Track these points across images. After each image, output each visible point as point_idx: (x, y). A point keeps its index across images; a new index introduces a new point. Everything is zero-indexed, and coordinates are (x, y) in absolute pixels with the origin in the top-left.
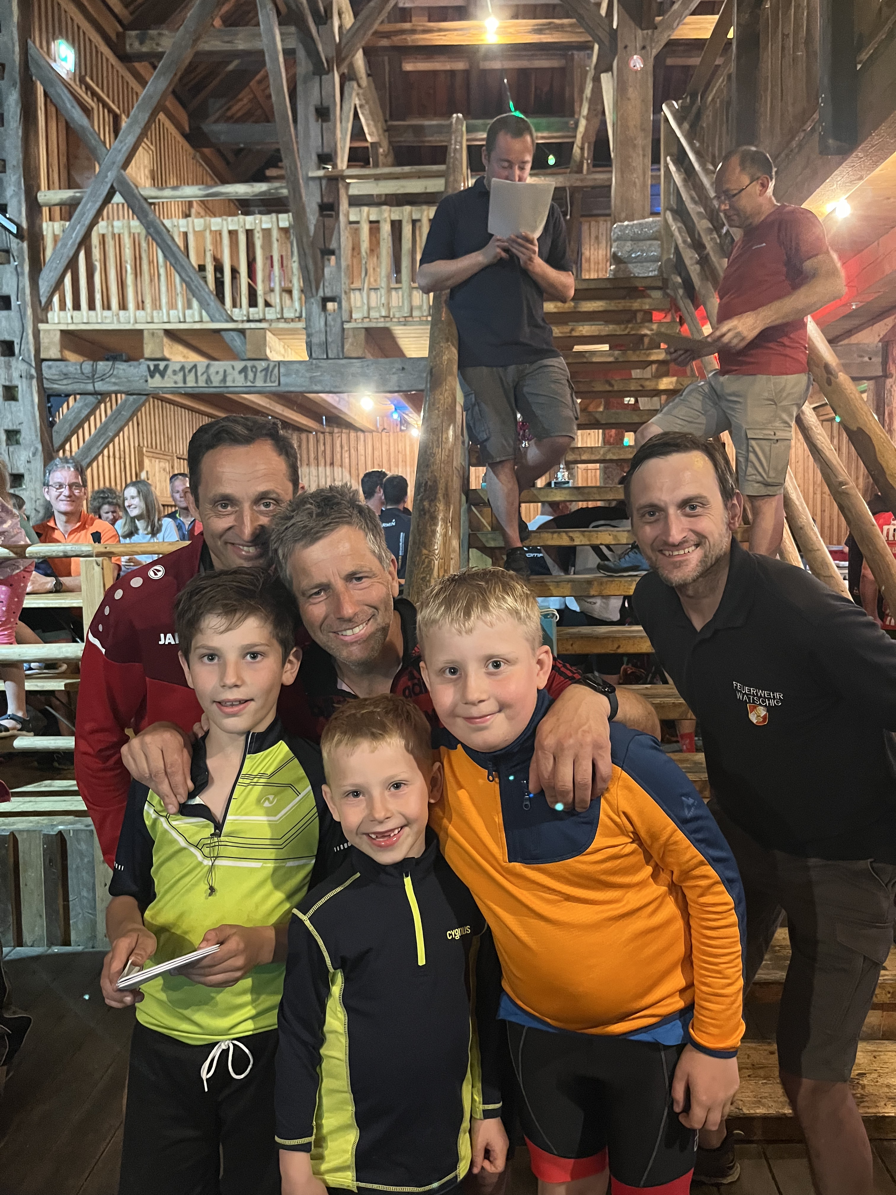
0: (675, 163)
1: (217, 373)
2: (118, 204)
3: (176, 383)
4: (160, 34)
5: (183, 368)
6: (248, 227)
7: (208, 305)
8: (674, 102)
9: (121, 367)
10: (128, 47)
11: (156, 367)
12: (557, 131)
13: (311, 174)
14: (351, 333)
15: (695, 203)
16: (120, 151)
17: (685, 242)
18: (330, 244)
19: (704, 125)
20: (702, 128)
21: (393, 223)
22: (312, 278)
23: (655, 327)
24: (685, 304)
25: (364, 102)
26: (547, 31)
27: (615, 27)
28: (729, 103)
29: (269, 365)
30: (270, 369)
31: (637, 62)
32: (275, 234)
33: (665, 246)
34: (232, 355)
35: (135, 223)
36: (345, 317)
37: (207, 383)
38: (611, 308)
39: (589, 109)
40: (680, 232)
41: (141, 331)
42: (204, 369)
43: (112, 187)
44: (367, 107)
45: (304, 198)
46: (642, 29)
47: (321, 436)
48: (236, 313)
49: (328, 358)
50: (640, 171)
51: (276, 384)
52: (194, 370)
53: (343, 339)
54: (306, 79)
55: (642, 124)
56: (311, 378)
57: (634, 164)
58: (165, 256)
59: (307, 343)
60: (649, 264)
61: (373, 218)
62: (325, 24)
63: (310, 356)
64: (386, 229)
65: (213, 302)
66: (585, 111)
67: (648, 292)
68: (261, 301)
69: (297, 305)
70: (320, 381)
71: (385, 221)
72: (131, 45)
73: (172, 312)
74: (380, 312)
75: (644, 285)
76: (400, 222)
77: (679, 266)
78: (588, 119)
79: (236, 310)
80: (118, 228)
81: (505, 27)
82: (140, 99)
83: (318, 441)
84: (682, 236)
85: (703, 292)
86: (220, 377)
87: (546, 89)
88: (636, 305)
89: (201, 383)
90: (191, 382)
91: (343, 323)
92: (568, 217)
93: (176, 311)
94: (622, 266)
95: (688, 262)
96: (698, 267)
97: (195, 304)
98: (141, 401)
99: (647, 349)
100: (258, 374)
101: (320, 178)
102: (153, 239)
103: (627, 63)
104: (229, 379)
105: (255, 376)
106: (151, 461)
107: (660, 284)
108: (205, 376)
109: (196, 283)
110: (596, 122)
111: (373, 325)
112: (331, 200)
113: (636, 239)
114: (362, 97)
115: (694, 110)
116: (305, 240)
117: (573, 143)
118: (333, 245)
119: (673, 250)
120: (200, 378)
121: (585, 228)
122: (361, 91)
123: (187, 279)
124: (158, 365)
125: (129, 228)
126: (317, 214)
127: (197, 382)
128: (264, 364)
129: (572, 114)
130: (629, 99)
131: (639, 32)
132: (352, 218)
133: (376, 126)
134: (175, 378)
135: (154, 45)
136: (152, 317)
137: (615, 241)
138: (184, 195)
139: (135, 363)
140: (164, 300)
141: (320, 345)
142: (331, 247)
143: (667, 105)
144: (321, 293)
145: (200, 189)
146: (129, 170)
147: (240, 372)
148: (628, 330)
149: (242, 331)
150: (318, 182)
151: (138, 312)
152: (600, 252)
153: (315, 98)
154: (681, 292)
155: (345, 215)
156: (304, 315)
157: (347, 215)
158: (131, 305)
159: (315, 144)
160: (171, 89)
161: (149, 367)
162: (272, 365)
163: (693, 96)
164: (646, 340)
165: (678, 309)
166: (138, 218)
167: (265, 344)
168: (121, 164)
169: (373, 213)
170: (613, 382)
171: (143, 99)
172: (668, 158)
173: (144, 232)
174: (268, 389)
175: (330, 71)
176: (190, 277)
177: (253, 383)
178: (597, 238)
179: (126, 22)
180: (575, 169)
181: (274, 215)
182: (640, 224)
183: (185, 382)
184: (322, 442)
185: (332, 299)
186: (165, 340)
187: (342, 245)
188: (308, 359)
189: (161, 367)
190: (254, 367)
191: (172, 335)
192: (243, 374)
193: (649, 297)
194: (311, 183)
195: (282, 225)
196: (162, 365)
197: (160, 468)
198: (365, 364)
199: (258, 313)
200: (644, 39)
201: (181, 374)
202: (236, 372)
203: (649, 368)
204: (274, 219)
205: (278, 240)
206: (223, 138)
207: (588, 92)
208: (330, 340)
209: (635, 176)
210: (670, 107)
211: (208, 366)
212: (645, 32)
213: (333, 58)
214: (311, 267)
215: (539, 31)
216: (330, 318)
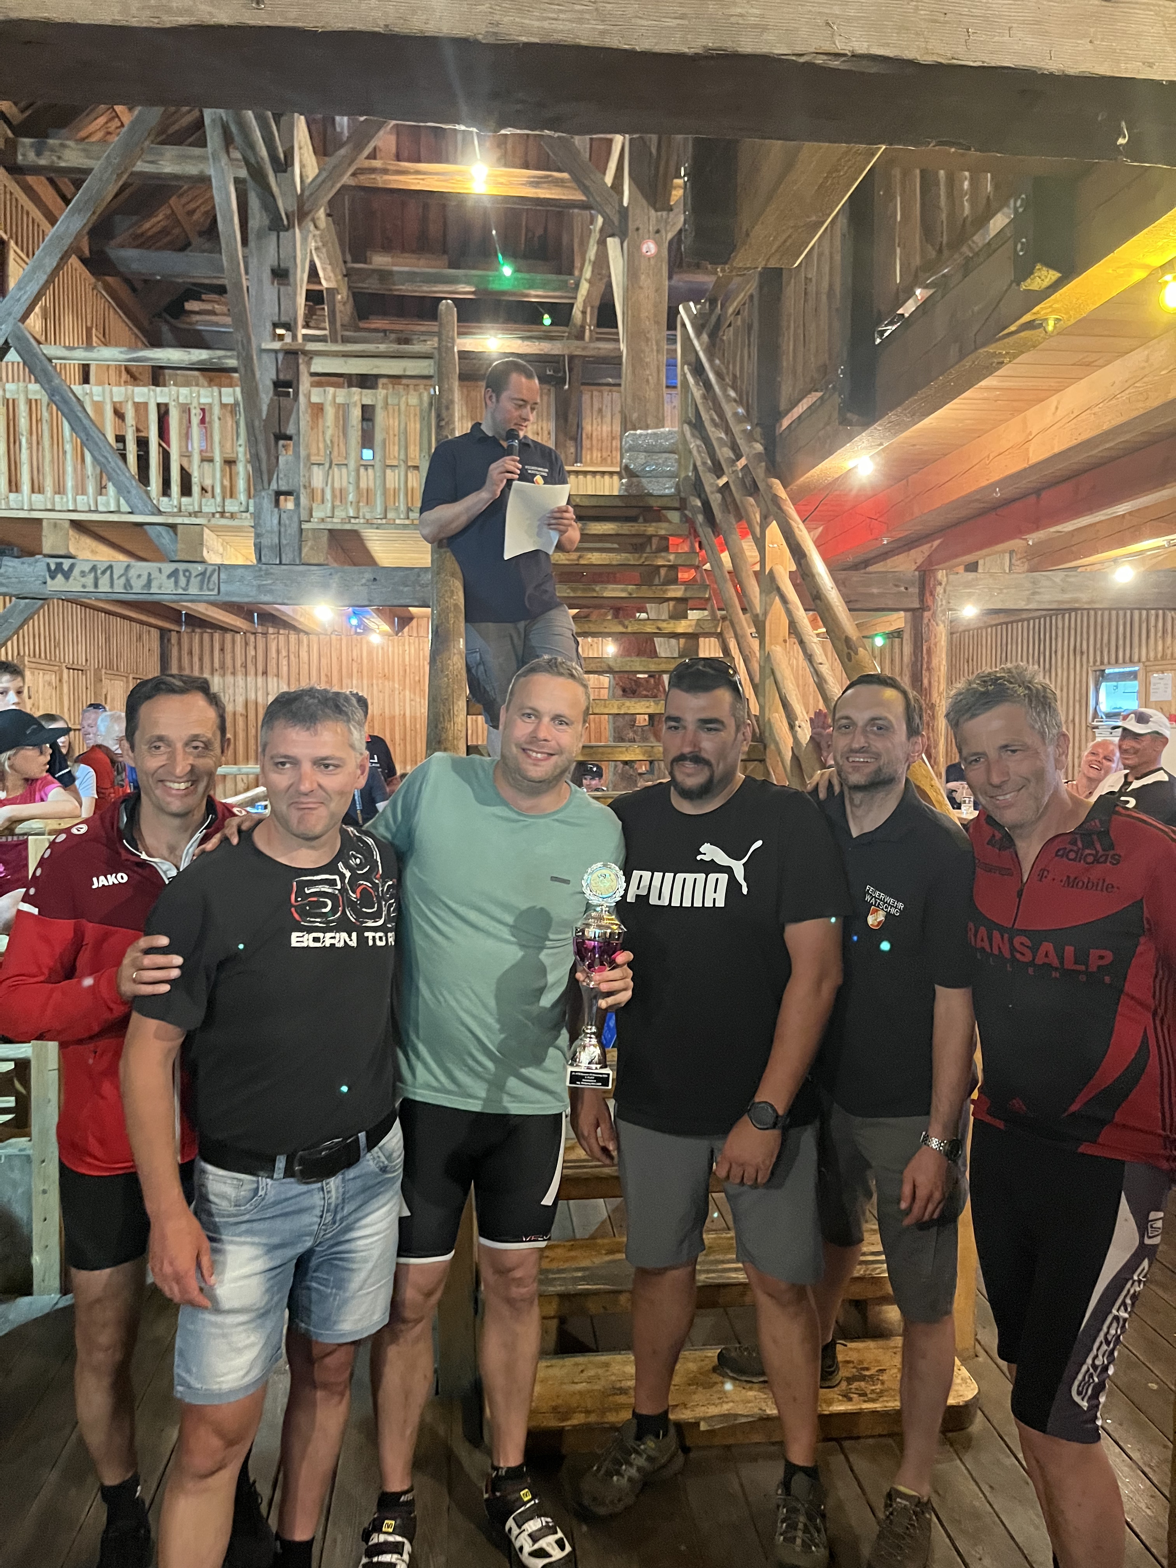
0: (694, 376)
1: (139, 576)
2: (13, 363)
3: (84, 586)
4: (63, 146)
5: (94, 569)
6: (181, 400)
7: (129, 492)
8: (692, 304)
9: (10, 564)
10: (20, 157)
11: (59, 566)
12: (555, 290)
13: (264, 346)
14: (310, 534)
15: (716, 425)
16: (19, 300)
17: (704, 463)
18: (286, 429)
19: (725, 338)
20: (723, 341)
21: (363, 406)
22: (264, 467)
23: (672, 557)
24: (705, 532)
25: (320, 244)
26: (545, 185)
27: (625, 204)
28: (750, 327)
29: (206, 569)
30: (208, 574)
31: (649, 247)
32: (216, 410)
33: (683, 461)
34: (157, 555)
35: (34, 387)
36: (304, 516)
37: (125, 588)
38: (621, 532)
39: (593, 271)
40: (699, 452)
41: (39, 521)
42: (122, 572)
43: (6, 342)
44: (324, 250)
45: (258, 375)
46: (656, 210)
47: (252, 638)
48: (164, 504)
49: (281, 563)
50: (653, 367)
51: (215, 592)
52: (108, 572)
53: (301, 541)
54: (260, 236)
55: (655, 316)
56: (259, 586)
57: (648, 360)
58: (73, 429)
59: (255, 545)
60: (665, 480)
61: (339, 400)
62: (285, 171)
63: (259, 559)
64: (356, 413)
65: (134, 485)
66: (588, 273)
67: (664, 512)
68: (196, 489)
69: (242, 497)
70: (271, 592)
71: (355, 404)
72: (24, 155)
73: (79, 498)
74: (347, 512)
75: (659, 504)
76: (372, 407)
77: (698, 487)
78: (590, 282)
79: (165, 499)
80: (11, 391)
81: (496, 176)
82: (47, 239)
83: (246, 644)
84: (702, 458)
85: (724, 526)
86: (144, 580)
87: (539, 232)
88: (651, 529)
89: (119, 587)
90: (104, 586)
91: (300, 522)
92: (567, 387)
93: (85, 497)
94: (634, 480)
95: (708, 489)
96: (719, 496)
97: (111, 489)
98: (37, 606)
99: (664, 584)
100: (192, 579)
101: (276, 351)
102: (58, 408)
103: (639, 248)
104: (154, 584)
105: (188, 581)
106: (33, 674)
107: (677, 505)
108: (123, 580)
109: (113, 464)
110: (602, 287)
111: (339, 527)
112: (288, 377)
113: (650, 451)
114: (318, 239)
115: (714, 319)
116: (257, 423)
117: (572, 305)
118: (290, 430)
119: (691, 468)
120: (116, 582)
121: (586, 397)
122: (317, 233)
123: (103, 460)
124: (61, 564)
125: (26, 392)
126: (271, 393)
127: (112, 586)
128: (200, 568)
129: (571, 273)
130: (641, 288)
131: (652, 212)
132: (315, 399)
133: (333, 271)
134: (83, 580)
135: (55, 159)
136: (53, 504)
137: (627, 452)
138: (100, 358)
139: (31, 560)
140: (70, 484)
141: (271, 548)
142: (288, 432)
143: (684, 308)
144: (274, 486)
145: (121, 352)
146: (28, 321)
147: (169, 577)
148: (643, 560)
149: (173, 527)
150: (273, 355)
151: (34, 496)
152: (604, 428)
153: (271, 259)
154: (700, 518)
155: (305, 395)
156: (251, 509)
157: (308, 396)
158: (26, 487)
159: (270, 310)
160: (87, 229)
161: (48, 565)
162: (210, 569)
163: (713, 302)
164: (663, 572)
165: (696, 535)
166: (37, 381)
167: (202, 544)
168: (19, 316)
169: (341, 395)
170: (626, 622)
171: (50, 240)
172: (686, 367)
173: (45, 399)
174: (205, 598)
175: (289, 227)
176: (107, 458)
177: (184, 590)
178: (600, 410)
179: (15, 123)
180: (574, 332)
181: (216, 389)
182: (655, 434)
183: (96, 586)
184: (252, 644)
185: (288, 493)
186: (71, 532)
187: (302, 431)
188: (255, 561)
189: (66, 567)
190: (187, 570)
191: (78, 526)
192: (173, 579)
193: (668, 521)
194: (265, 356)
195: (225, 400)
196: (66, 564)
197: (44, 682)
198: (329, 572)
199: (193, 505)
200: (658, 221)
201: (93, 574)
202: (164, 576)
203: (666, 604)
204: (216, 394)
205: (220, 419)
206: (135, 266)
207: (592, 252)
208: (284, 542)
209: (648, 372)
210: (688, 310)
211: (128, 566)
212: (659, 213)
213: (293, 212)
214: (263, 455)
215: (536, 184)
216: (284, 516)
